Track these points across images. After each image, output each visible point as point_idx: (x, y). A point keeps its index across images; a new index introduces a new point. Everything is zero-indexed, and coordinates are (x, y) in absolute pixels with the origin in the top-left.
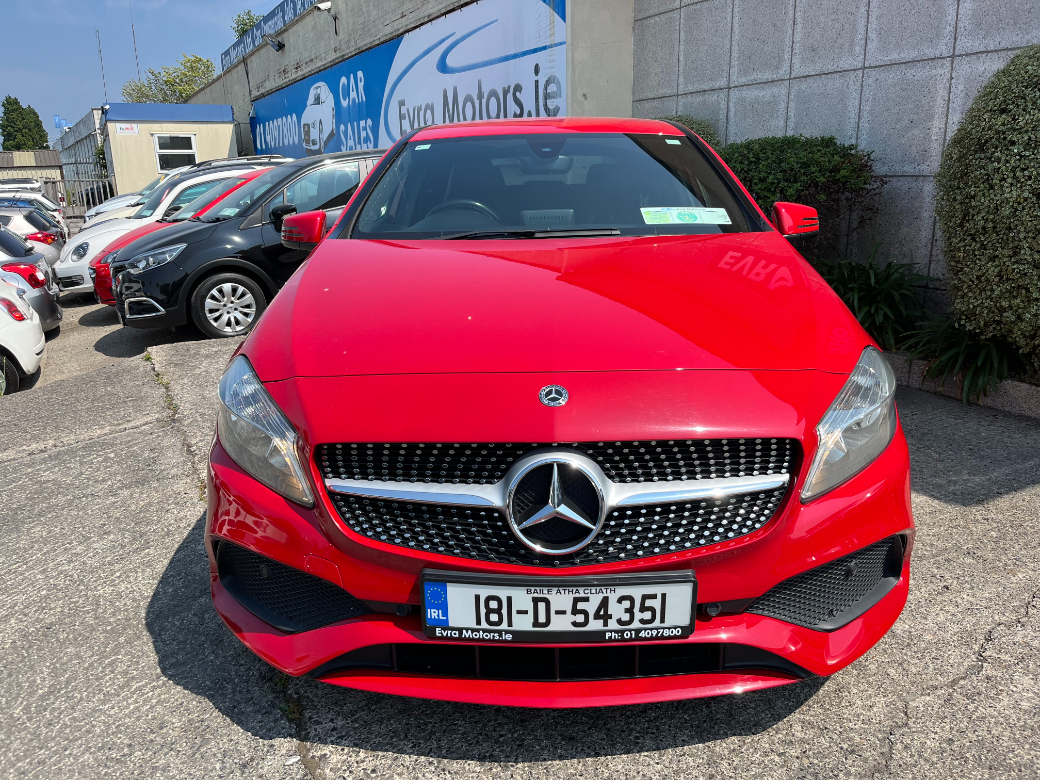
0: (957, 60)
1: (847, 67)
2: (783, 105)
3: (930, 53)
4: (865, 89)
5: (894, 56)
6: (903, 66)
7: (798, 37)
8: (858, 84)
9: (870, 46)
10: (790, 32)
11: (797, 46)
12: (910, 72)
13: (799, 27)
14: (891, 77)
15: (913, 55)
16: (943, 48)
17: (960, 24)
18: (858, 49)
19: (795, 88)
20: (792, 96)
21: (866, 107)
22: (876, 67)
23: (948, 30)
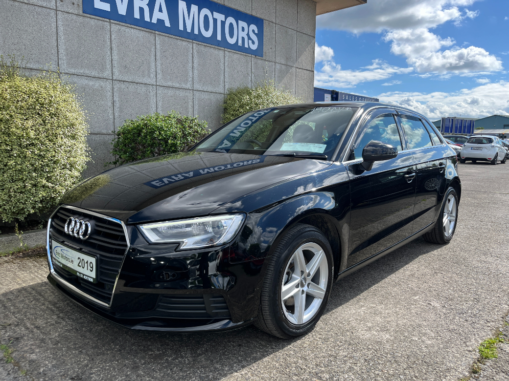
0: (194, 92)
1: (148, 82)
2: (110, 94)
3: (184, 86)
4: (158, 95)
5: (170, 84)
6: (175, 89)
7: (115, 57)
8: (155, 92)
9: (158, 76)
10: (109, 53)
11: (115, 63)
12: (178, 92)
13: (115, 52)
14: (170, 92)
15: (177, 85)
16: (189, 86)
17: (194, 78)
18: (152, 75)
19: (117, 86)
20: (115, 90)
21: (160, 104)
22: (162, 86)
23: (190, 79)
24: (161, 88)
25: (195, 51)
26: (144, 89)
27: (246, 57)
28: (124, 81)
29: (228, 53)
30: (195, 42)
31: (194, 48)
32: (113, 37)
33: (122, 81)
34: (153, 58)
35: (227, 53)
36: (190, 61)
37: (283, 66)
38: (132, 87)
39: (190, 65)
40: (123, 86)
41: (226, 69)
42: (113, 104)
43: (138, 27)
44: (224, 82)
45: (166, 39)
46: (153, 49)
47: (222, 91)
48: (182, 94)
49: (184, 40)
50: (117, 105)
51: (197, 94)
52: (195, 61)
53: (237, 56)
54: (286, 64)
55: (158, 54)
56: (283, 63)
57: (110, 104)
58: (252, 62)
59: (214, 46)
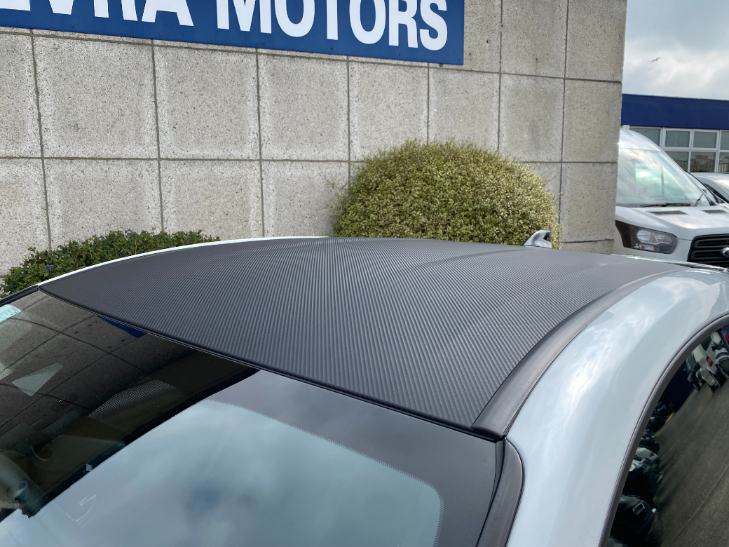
0: (264, 165)
1: (135, 155)
2: (36, 189)
3: (236, 154)
4: (164, 180)
5: (196, 152)
6: (209, 163)
8: (155, 174)
9: (162, 139)
10: (32, 101)
11: (48, 122)
12: (218, 169)
13: (47, 98)
14: (198, 171)
15: (218, 153)
16: (248, 151)
17: (263, 134)
18: (147, 139)
19: (54, 170)
20: (51, 179)
21: (170, 199)
22: (174, 160)
23: (252, 137)
24: (173, 164)
25: (262, 72)
26: (124, 170)
27: (412, 70)
28: (72, 159)
29: (360, 68)
30: (264, 51)
31: (261, 65)
32: (41, 66)
33: (67, 158)
34: (148, 99)
35: (355, 66)
36: (252, 96)
37: (525, 81)
38: (94, 170)
39: (252, 104)
40: (69, 168)
41: (354, 105)
42: (47, 210)
43: (105, 37)
44: (349, 134)
45: (183, 54)
46: (148, 82)
47: (344, 156)
48: (228, 171)
49: (233, 51)
50: (57, 210)
51: (272, 169)
52: (266, 94)
53: (385, 71)
54: (534, 73)
55: (163, 90)
56: (526, 72)
57: (38, 210)
58: (431, 80)
59: (317, 55)
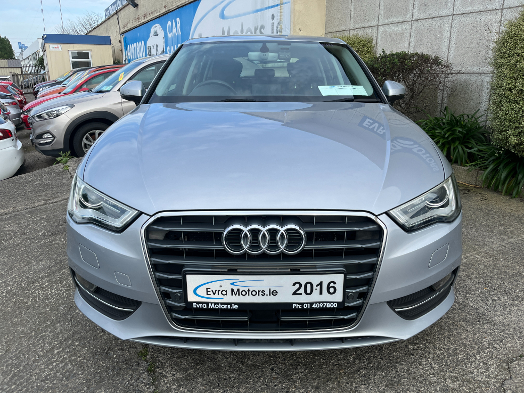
0: (504, 11)
1: (444, 14)
2: (408, 35)
4: (453, 26)
5: (470, 9)
6: (475, 14)
8: (450, 23)
9: (456, 3)
11: (416, 3)
12: (478, 17)
15: (480, 8)
18: (450, 5)
19: (415, 26)
20: (413, 30)
21: (454, 36)
22: (459, 14)
24: (459, 17)
26: (438, 23)
28: (421, 19)
38: (427, 24)
51: (508, 14)
